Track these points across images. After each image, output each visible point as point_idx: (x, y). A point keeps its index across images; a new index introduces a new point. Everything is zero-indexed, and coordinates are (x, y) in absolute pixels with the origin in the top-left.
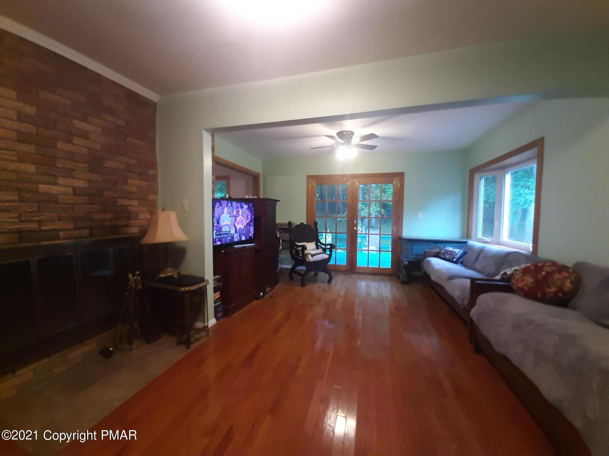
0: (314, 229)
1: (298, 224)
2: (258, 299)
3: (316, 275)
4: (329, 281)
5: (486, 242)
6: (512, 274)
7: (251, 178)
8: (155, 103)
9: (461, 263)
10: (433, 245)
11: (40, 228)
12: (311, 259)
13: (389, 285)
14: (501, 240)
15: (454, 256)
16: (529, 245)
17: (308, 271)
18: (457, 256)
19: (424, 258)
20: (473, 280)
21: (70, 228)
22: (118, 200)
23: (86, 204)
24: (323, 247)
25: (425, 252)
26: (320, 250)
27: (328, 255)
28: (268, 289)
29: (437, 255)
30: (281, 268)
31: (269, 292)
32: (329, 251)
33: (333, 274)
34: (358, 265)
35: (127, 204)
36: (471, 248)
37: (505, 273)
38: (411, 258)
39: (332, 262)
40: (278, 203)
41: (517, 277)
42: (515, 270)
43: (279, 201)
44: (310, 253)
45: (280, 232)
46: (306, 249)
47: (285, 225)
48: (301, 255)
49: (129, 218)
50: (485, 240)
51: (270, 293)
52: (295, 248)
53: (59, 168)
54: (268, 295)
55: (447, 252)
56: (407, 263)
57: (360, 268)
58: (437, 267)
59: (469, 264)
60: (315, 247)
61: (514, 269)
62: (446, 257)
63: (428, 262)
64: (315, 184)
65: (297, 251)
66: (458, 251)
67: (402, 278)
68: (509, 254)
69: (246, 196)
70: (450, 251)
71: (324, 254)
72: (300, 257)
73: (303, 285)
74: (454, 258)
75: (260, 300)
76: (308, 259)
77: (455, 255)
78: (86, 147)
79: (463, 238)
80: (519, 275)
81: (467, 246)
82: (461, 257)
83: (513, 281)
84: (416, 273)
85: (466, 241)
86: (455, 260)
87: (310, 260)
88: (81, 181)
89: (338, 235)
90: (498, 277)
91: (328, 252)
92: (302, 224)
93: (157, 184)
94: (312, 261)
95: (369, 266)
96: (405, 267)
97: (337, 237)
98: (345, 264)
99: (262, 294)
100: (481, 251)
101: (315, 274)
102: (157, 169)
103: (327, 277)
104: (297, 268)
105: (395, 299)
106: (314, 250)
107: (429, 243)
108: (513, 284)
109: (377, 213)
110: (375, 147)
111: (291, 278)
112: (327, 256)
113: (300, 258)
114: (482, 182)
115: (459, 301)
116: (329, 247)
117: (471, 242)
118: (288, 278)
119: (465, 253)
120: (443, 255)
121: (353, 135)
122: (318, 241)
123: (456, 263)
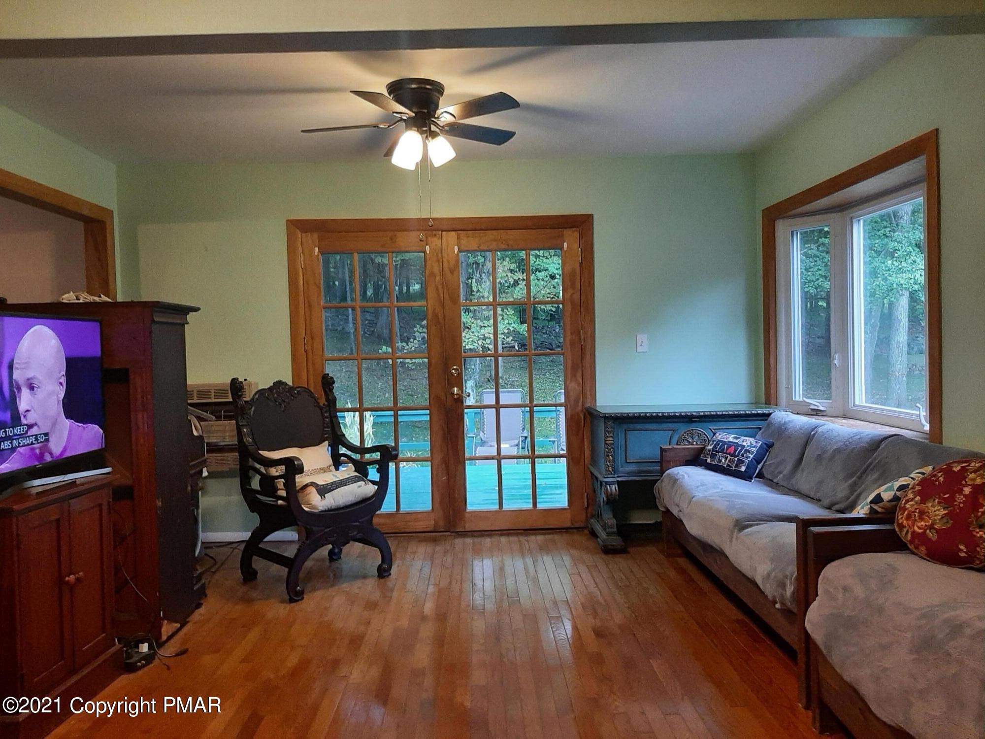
0: (323, 402)
1: (266, 384)
2: (131, 668)
3: (334, 556)
4: (383, 572)
5: (816, 413)
6: (896, 499)
7: (80, 226)
9: (760, 475)
10: (682, 428)
12: (317, 502)
13: (567, 560)
14: (851, 404)
15: (740, 457)
16: (919, 415)
17: (308, 545)
18: (748, 457)
19: (662, 472)
20: (804, 525)
24: (357, 457)
25: (662, 450)
26: (347, 471)
27: (374, 483)
28: (167, 629)
29: (695, 459)
30: (207, 545)
31: (170, 638)
32: (378, 471)
33: (392, 544)
34: (470, 508)
36: (781, 431)
37: (878, 499)
38: (626, 471)
39: (388, 506)
40: (191, 316)
41: (907, 506)
42: (902, 488)
43: (196, 310)
44: (313, 484)
45: (200, 419)
46: (300, 470)
47: (220, 392)
48: (283, 493)
50: (812, 407)
51: (177, 638)
52: (258, 471)
54: (168, 651)
55: (722, 448)
56: (614, 488)
57: (478, 515)
58: (699, 494)
59: (779, 478)
60: (330, 461)
61: (897, 484)
62: (720, 461)
63: (674, 481)
64: (317, 249)
65: (268, 483)
66: (750, 443)
67: (602, 534)
68: (877, 444)
69: (65, 296)
70: (730, 445)
71: (362, 483)
72: (281, 498)
73: (295, 595)
74: (740, 462)
75: (140, 673)
76: (308, 504)
77: (743, 455)
79: (756, 403)
80: (912, 500)
81: (770, 425)
82: (758, 460)
83: (901, 518)
84: (641, 518)
85: (766, 411)
86: (743, 469)
87: (314, 507)
89: (400, 413)
90: (861, 511)
91: (373, 474)
92: (279, 384)
94: (321, 509)
95: (506, 507)
96: (611, 501)
97: (400, 419)
98: (428, 506)
99: (144, 648)
100: (809, 437)
101: (331, 553)
103: (374, 557)
104: (269, 538)
105: (591, 606)
106: (324, 470)
107: (670, 425)
108: (901, 526)
109: (511, 338)
110: (510, 134)
111: (249, 575)
112: (371, 489)
113: (280, 502)
114: (796, 245)
115: (769, 589)
116: (377, 456)
117: (781, 416)
118: (239, 574)
119: (768, 447)
120: (713, 456)
121: (442, 94)
122: (337, 439)
123: (746, 476)
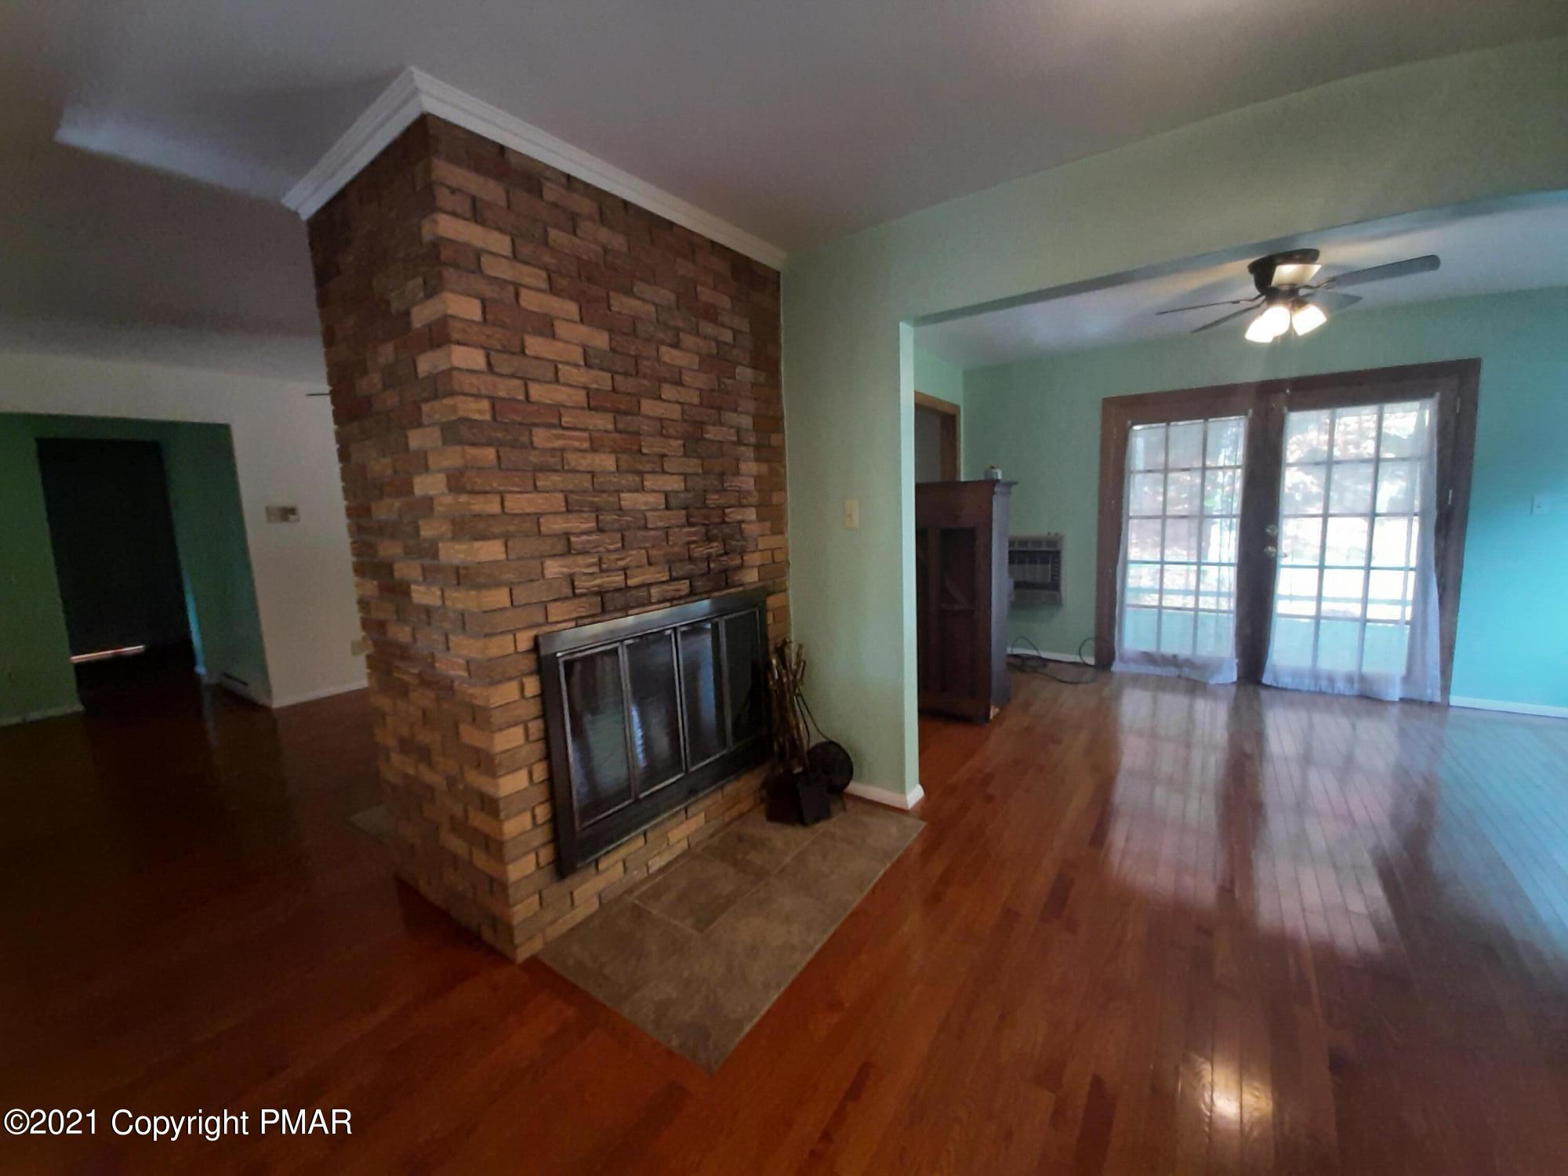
8: (778, 273)
11: (626, 583)
21: (664, 579)
22: (728, 511)
23: (683, 526)
35: (739, 518)
49: (742, 552)
53: (645, 454)
64: (1129, 422)
78: (679, 403)
88: (675, 477)
93: (784, 467)
102: (783, 432)
